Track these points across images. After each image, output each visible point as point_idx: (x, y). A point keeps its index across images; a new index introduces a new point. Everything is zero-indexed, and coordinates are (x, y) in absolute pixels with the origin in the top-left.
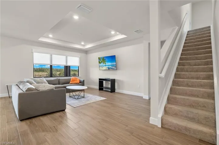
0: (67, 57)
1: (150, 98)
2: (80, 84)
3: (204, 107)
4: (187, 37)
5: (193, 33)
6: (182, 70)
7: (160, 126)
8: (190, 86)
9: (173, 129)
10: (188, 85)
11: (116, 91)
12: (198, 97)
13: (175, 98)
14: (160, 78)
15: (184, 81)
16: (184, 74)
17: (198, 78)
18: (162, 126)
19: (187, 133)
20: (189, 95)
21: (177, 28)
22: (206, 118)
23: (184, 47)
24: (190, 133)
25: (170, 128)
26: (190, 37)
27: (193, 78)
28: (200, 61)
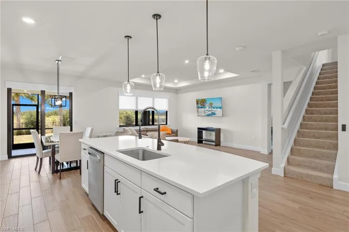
0: (153, 99)
1: (272, 151)
2: (173, 134)
3: (328, 157)
4: (320, 74)
5: (330, 69)
6: (310, 119)
7: (282, 175)
8: (317, 138)
9: (295, 177)
10: (314, 137)
11: (221, 145)
12: (323, 148)
13: (299, 150)
14: (282, 129)
15: (310, 132)
16: (311, 124)
17: (326, 129)
18: (284, 176)
19: (309, 180)
20: (315, 147)
21: (305, 68)
22: (328, 166)
23: (315, 88)
24: (311, 179)
25: (292, 176)
26: (324, 73)
27: (320, 129)
28: (332, 109)
